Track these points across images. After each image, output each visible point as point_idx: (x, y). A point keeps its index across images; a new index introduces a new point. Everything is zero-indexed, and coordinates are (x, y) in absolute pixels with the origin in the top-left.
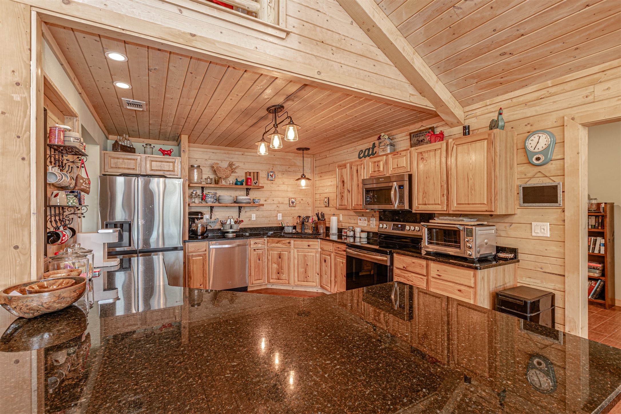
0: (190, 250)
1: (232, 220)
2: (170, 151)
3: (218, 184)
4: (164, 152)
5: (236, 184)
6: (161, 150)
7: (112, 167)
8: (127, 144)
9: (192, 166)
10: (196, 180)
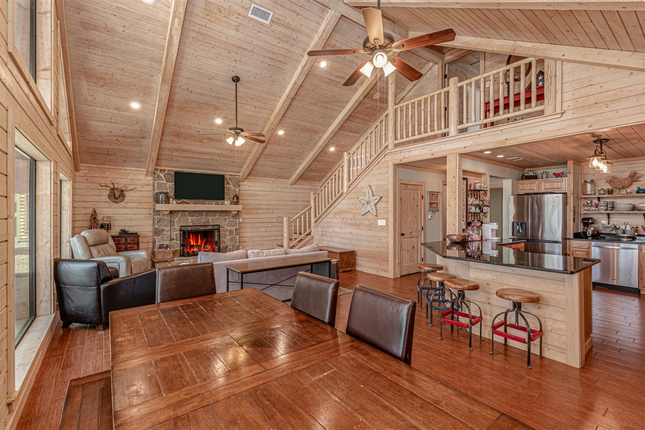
0: (573, 246)
1: (628, 226)
2: (562, 173)
3: (612, 194)
4: (557, 175)
5: (637, 192)
6: (554, 174)
7: (520, 190)
8: (531, 174)
9: (586, 181)
10: (588, 193)
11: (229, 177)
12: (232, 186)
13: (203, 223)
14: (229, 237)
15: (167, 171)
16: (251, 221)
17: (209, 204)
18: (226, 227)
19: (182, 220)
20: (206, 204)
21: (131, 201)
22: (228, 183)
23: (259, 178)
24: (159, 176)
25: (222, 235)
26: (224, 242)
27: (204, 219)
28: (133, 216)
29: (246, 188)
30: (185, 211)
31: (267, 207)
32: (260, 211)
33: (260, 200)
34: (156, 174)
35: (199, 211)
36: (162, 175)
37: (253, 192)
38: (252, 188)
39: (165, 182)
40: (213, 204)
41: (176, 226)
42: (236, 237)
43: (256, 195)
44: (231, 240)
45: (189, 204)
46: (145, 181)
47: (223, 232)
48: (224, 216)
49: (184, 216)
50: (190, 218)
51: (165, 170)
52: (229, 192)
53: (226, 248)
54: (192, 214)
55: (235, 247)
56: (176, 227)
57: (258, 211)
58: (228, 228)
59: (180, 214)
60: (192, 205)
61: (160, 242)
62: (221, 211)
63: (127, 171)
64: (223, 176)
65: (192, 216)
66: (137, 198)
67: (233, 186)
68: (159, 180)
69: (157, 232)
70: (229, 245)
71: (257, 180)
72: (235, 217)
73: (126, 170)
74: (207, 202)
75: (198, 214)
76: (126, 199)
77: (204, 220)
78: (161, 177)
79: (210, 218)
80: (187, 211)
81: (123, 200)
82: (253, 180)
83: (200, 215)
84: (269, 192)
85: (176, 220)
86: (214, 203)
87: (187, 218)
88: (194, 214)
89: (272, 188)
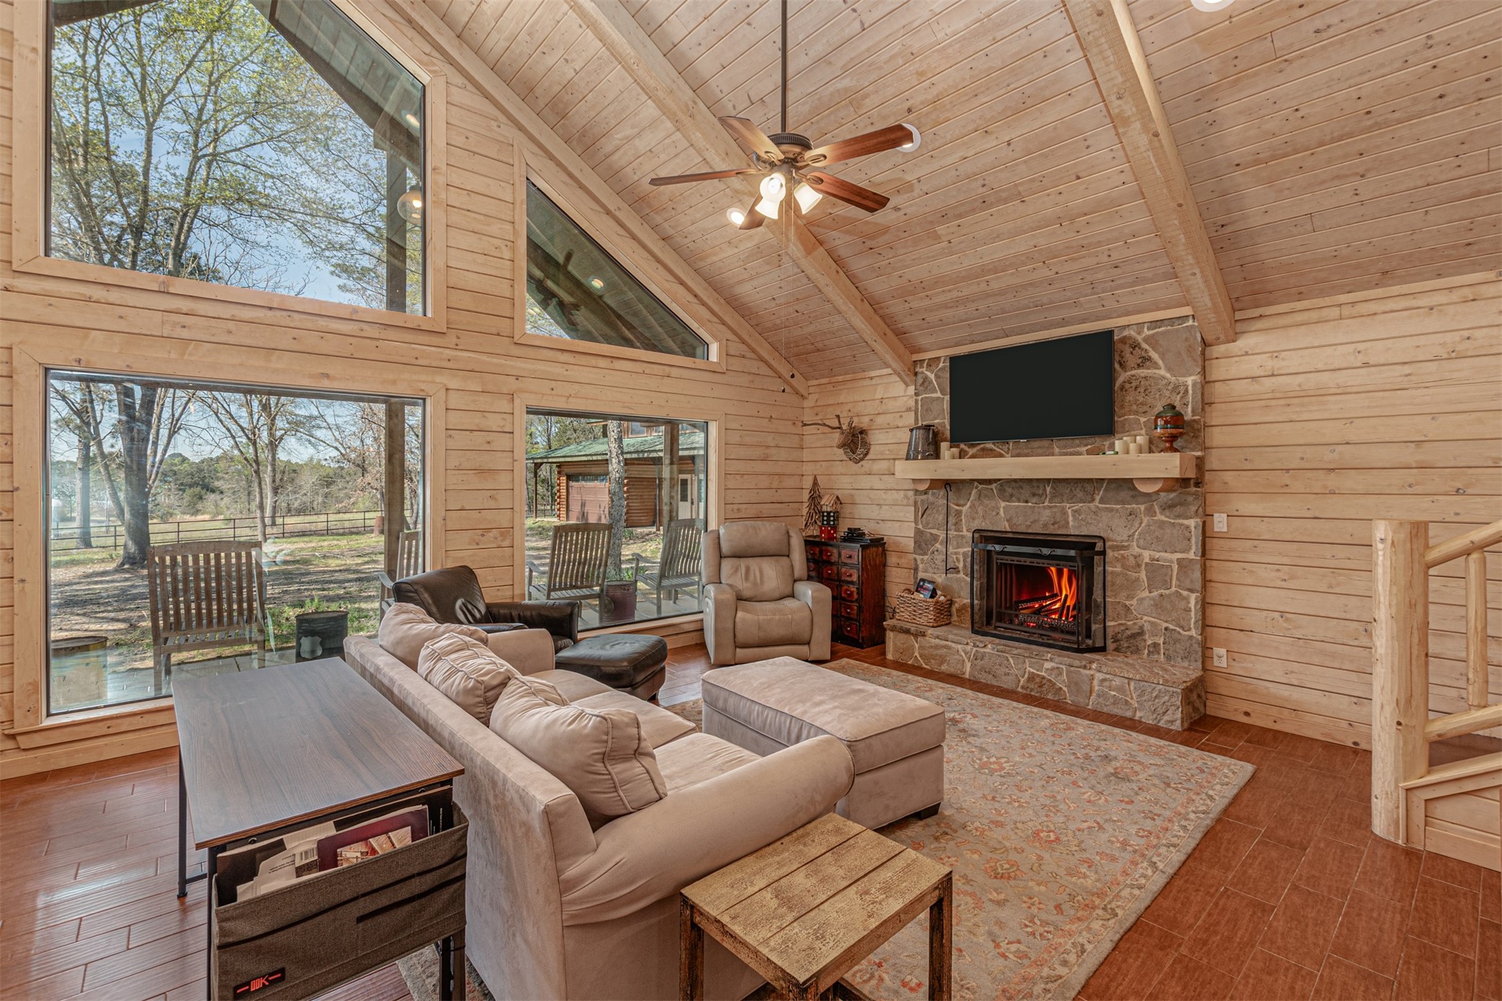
11: (1146, 332)
12: (1163, 372)
13: (1045, 525)
14: (1146, 594)
15: (942, 359)
16: (1284, 529)
17: (1066, 454)
18: (1137, 550)
19: (980, 510)
20: (1053, 455)
21: (880, 457)
22: (1145, 361)
23: (1343, 298)
24: (926, 379)
25: (1118, 581)
26: (1127, 609)
27: (1047, 512)
28: (884, 496)
29: (1250, 366)
30: (990, 482)
31: (1409, 455)
32: (1351, 481)
33: (1351, 420)
34: (919, 376)
35: (1030, 481)
36: (932, 376)
37: (1300, 378)
38: (1293, 362)
39: (939, 394)
40: (1080, 454)
41: (965, 530)
42: (1187, 599)
43: (1320, 394)
44: (1158, 606)
45: (1001, 456)
46: (905, 399)
47: (1118, 569)
48: (1123, 503)
49: (986, 496)
50: (1003, 504)
51: (938, 359)
52: (1149, 400)
53: (1133, 636)
54: (1009, 490)
55: (1176, 641)
56: (965, 532)
57: (1332, 481)
58: (1146, 555)
59: (974, 491)
60: (1008, 460)
61: (926, 571)
62: (1111, 481)
63: (874, 382)
64: (1109, 334)
65: (1010, 498)
66: (891, 447)
67: (1169, 369)
68: (925, 391)
69: (922, 542)
70: (1147, 627)
71: (1335, 312)
72: (1178, 509)
73: (871, 378)
74: (1057, 444)
75: (1026, 492)
76: (871, 451)
77: (1046, 515)
78: (931, 382)
79: (1069, 508)
80: (995, 481)
81: (866, 454)
82: (1299, 318)
83: (1034, 495)
84: (1432, 367)
85: (965, 509)
86: (1084, 449)
87: (993, 503)
88: (1015, 492)
89: (1456, 336)
